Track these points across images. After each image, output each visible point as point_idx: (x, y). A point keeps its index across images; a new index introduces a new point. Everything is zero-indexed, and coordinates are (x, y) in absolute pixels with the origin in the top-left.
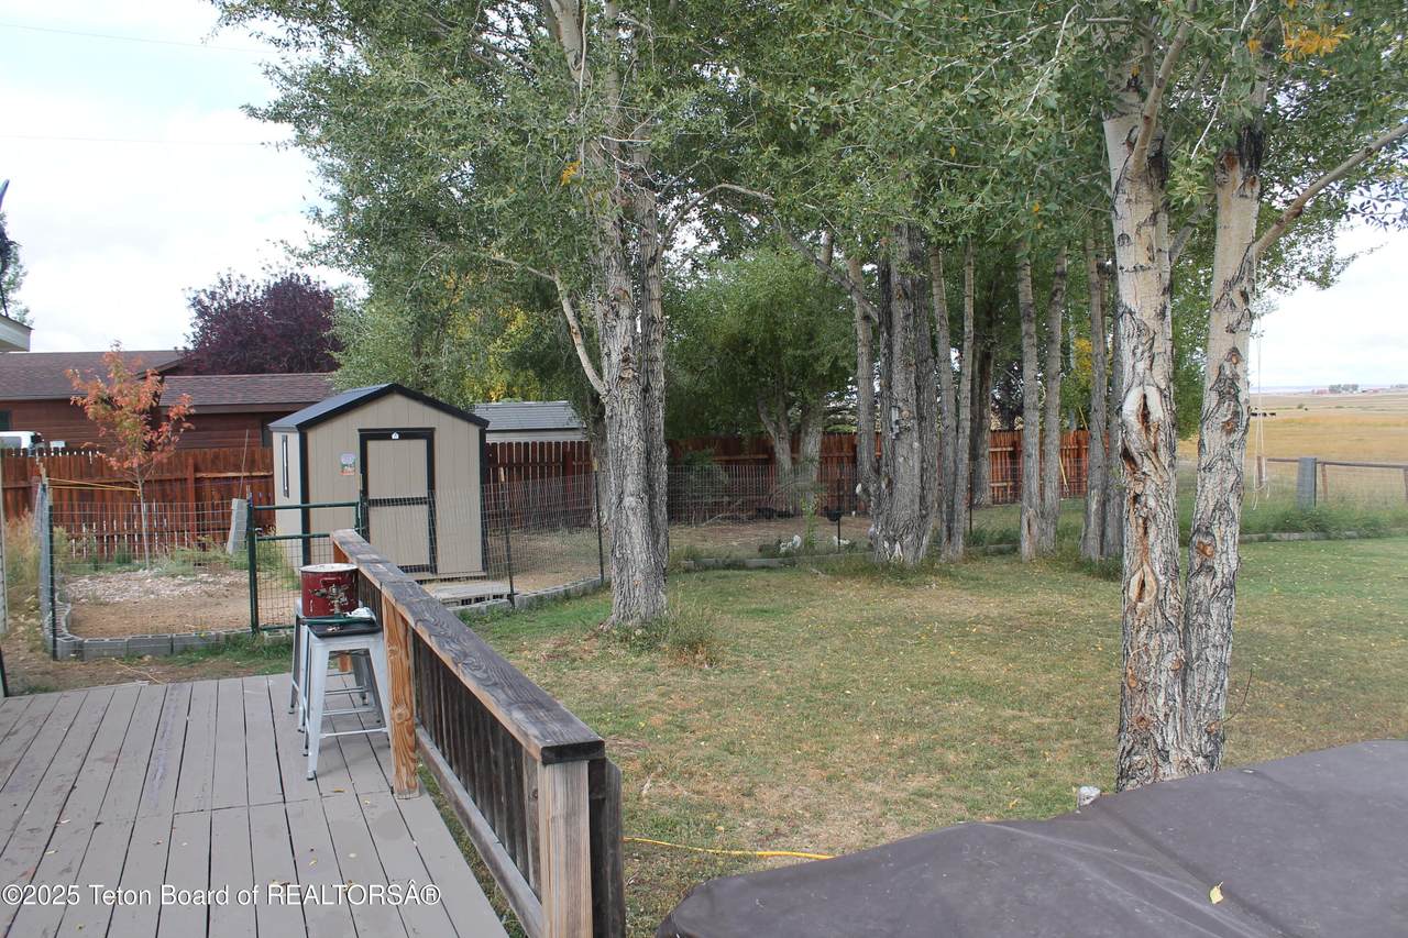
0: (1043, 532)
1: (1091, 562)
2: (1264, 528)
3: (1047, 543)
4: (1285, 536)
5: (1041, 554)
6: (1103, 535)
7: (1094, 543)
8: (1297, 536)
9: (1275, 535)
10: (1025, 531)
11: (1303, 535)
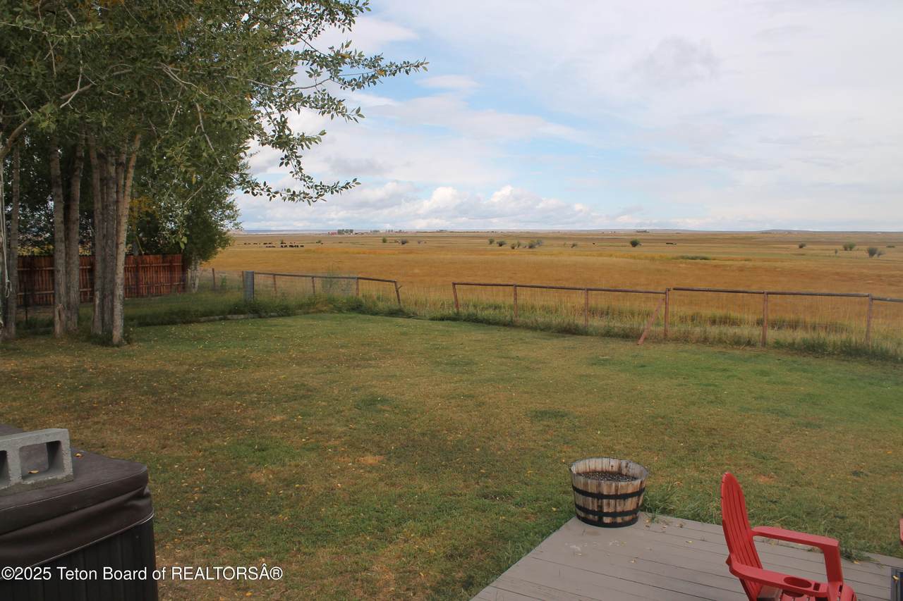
0: (69, 319)
1: (96, 335)
2: (223, 312)
3: (72, 325)
4: (235, 317)
5: (67, 332)
6: (103, 319)
7: (98, 324)
8: (242, 316)
9: (229, 316)
10: (57, 318)
11: (246, 316)
